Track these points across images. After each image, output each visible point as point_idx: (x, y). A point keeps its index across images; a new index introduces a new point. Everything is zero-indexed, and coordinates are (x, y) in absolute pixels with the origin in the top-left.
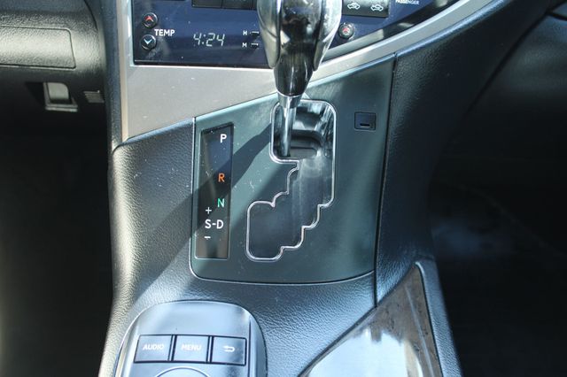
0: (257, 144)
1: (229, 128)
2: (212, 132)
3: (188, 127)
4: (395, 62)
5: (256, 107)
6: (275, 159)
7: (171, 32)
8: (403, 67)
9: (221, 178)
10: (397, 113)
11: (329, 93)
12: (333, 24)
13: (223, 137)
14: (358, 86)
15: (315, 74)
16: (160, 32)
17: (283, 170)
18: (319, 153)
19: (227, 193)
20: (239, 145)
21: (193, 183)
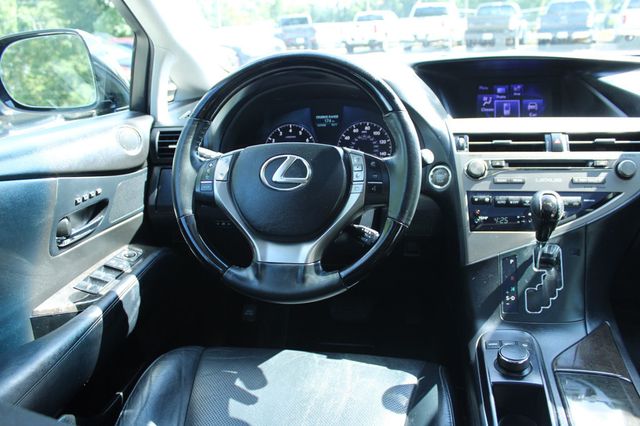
0: (528, 263)
1: (514, 257)
2: (506, 258)
3: (496, 258)
4: (586, 226)
5: (525, 248)
6: (536, 270)
7: (486, 218)
8: (590, 229)
9: (512, 278)
10: (589, 249)
11: (556, 241)
12: (562, 213)
13: (512, 261)
14: (568, 239)
15: (553, 233)
16: (481, 218)
17: (538, 275)
18: (553, 269)
19: (515, 285)
20: (519, 264)
21: (500, 281)
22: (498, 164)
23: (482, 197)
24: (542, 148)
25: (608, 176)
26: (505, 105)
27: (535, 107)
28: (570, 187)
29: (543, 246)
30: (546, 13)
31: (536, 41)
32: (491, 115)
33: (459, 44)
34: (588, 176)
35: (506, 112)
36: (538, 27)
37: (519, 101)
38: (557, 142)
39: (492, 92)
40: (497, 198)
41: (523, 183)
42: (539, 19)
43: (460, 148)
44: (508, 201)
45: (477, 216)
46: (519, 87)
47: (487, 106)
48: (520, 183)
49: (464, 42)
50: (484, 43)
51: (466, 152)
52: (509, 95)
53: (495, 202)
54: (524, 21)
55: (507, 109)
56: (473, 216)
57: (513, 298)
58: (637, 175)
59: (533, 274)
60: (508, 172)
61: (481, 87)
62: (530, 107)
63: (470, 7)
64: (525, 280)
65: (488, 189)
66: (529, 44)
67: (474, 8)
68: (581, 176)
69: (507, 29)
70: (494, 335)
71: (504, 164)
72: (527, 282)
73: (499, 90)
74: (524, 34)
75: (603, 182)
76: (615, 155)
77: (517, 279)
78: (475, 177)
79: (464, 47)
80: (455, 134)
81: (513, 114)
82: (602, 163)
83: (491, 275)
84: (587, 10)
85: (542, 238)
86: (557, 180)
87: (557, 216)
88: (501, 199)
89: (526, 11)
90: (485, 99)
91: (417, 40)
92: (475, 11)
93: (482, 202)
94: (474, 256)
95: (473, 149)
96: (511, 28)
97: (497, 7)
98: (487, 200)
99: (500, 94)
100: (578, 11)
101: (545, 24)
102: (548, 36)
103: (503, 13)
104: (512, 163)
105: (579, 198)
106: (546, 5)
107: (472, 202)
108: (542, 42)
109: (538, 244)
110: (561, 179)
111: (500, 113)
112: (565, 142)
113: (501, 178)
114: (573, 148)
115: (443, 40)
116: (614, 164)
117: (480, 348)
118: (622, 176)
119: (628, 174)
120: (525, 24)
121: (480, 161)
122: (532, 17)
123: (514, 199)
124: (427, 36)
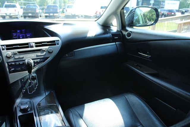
0: (28, 79)
2: (21, 80)
3: (18, 80)
4: (42, 67)
5: (26, 76)
7: (14, 69)
9: (23, 85)
11: (34, 72)
12: (33, 65)
13: (23, 80)
14: (37, 72)
15: (32, 71)
16: (12, 69)
17: (31, 83)
18: (35, 80)
19: (25, 87)
20: (25, 81)
21: (20, 86)
22: (15, 53)
23: (11, 63)
24: (28, 47)
25: (46, 53)
26: (20, 35)
27: (29, 36)
28: (36, 57)
29: (31, 74)
30: (46, 8)
31: (44, 16)
32: (16, 39)
33: (22, 17)
34: (41, 53)
35: (21, 38)
36: (45, 12)
37: (24, 34)
38: (32, 45)
39: (16, 32)
40: (16, 63)
41: (23, 58)
42: (44, 10)
43: (3, 49)
44: (19, 63)
45: (11, 69)
46: (24, 30)
47: (15, 36)
48: (22, 58)
49: (23, 16)
50: (29, 17)
51: (5, 51)
52: (21, 32)
53: (16, 64)
54: (40, 10)
55: (21, 37)
56: (10, 69)
57: (24, 91)
58: (53, 51)
59: (29, 82)
60: (19, 55)
61: (12, 31)
62: (28, 36)
63: (24, 5)
64: (27, 84)
65: (13, 61)
66: (43, 17)
67: (25, 6)
68: (39, 54)
69: (36, 12)
70: (20, 102)
71: (17, 53)
72: (28, 85)
73: (18, 31)
74: (41, 14)
75: (45, 55)
76: (47, 47)
77: (25, 85)
78: (9, 58)
79: (23, 18)
80: (1, 45)
81: (23, 38)
82: (44, 50)
83: (17, 85)
84: (57, 8)
85: (30, 72)
86: (32, 56)
87: (31, 65)
88: (17, 63)
89: (41, 7)
90: (14, 34)
91: (7, 15)
92: (25, 7)
93: (12, 65)
94: (12, 81)
95: (7, 49)
96: (37, 12)
97: (32, 6)
98: (13, 64)
99: (18, 32)
100: (55, 8)
101: (46, 11)
102: (47, 15)
103: (34, 7)
104: (19, 52)
105: (39, 60)
106: (46, 6)
107: (8, 65)
108: (46, 17)
109: (29, 74)
110: (34, 55)
111: (19, 38)
112: (34, 45)
113: (17, 57)
114: (36, 46)
115: (16, 15)
116: (47, 50)
117: (16, 107)
118: (50, 53)
119: (51, 52)
120: (41, 11)
121: (10, 53)
122: (43, 9)
123: (21, 63)
124: (10, 14)
